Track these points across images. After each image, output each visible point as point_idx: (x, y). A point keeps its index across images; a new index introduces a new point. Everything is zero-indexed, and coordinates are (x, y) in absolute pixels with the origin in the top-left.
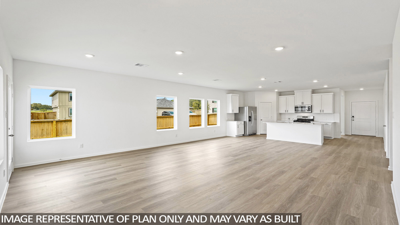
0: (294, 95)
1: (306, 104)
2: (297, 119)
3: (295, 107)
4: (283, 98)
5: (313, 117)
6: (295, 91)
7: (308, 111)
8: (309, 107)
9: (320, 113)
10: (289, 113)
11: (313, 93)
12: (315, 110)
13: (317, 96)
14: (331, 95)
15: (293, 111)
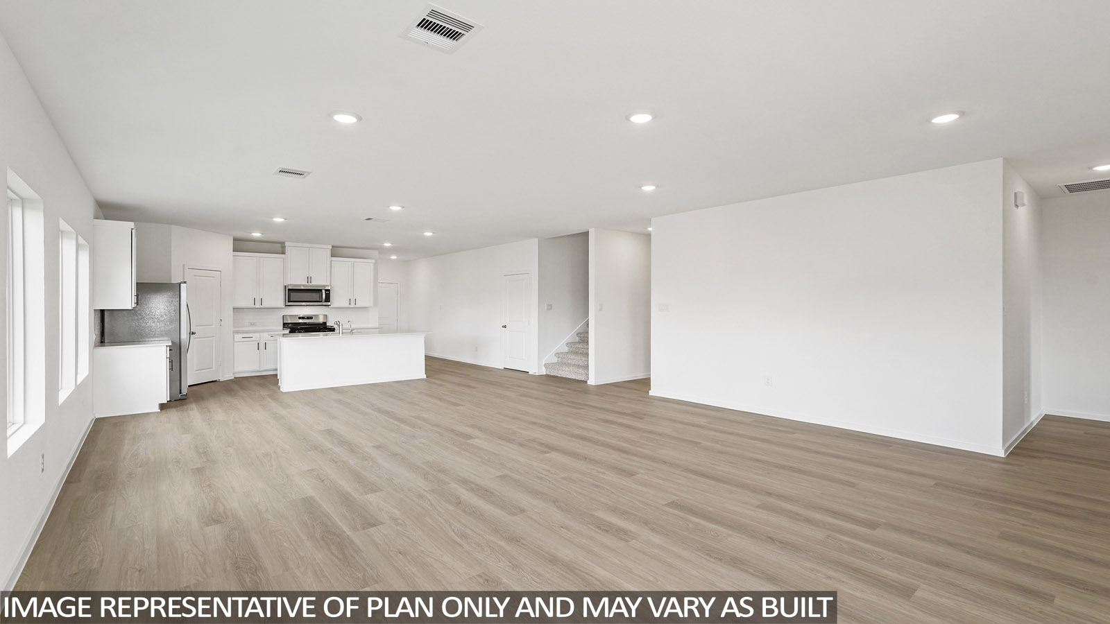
0: (283, 253)
1: (317, 282)
2: (284, 324)
3: (289, 290)
4: (247, 259)
5: (326, 316)
6: (287, 244)
7: (325, 301)
8: (326, 290)
9: (347, 305)
10: (263, 306)
11: (333, 255)
12: (336, 300)
13: (342, 265)
14: (372, 264)
15: (279, 299)
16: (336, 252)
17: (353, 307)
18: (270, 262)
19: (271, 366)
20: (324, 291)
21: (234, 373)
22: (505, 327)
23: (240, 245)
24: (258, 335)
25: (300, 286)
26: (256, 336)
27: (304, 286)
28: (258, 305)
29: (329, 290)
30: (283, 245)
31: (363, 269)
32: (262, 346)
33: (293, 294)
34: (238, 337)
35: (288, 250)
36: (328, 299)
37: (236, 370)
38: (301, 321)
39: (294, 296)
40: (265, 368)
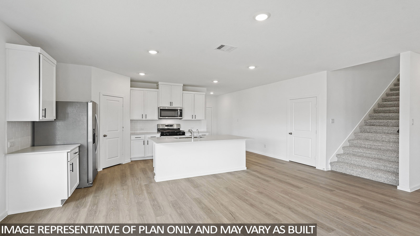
0: (158, 88)
1: (175, 106)
2: (158, 129)
3: (161, 109)
4: (138, 92)
5: (179, 125)
6: (159, 83)
7: (180, 117)
8: (180, 110)
9: (191, 119)
10: (147, 119)
11: (183, 90)
12: (186, 116)
13: (188, 95)
14: (204, 95)
15: (155, 115)
16: (185, 88)
17: (194, 119)
18: (150, 93)
19: (150, 155)
20: (179, 111)
21: (130, 159)
22: (291, 134)
23: (134, 83)
24: (144, 136)
25: (166, 107)
26: (143, 137)
27: (168, 107)
28: (144, 119)
29: (182, 110)
30: (157, 83)
31: (200, 97)
32: (146, 143)
33: (162, 112)
34: (133, 137)
35: (160, 86)
36: (181, 115)
37: (132, 157)
38: (166, 128)
39: (164, 113)
40: (147, 156)
